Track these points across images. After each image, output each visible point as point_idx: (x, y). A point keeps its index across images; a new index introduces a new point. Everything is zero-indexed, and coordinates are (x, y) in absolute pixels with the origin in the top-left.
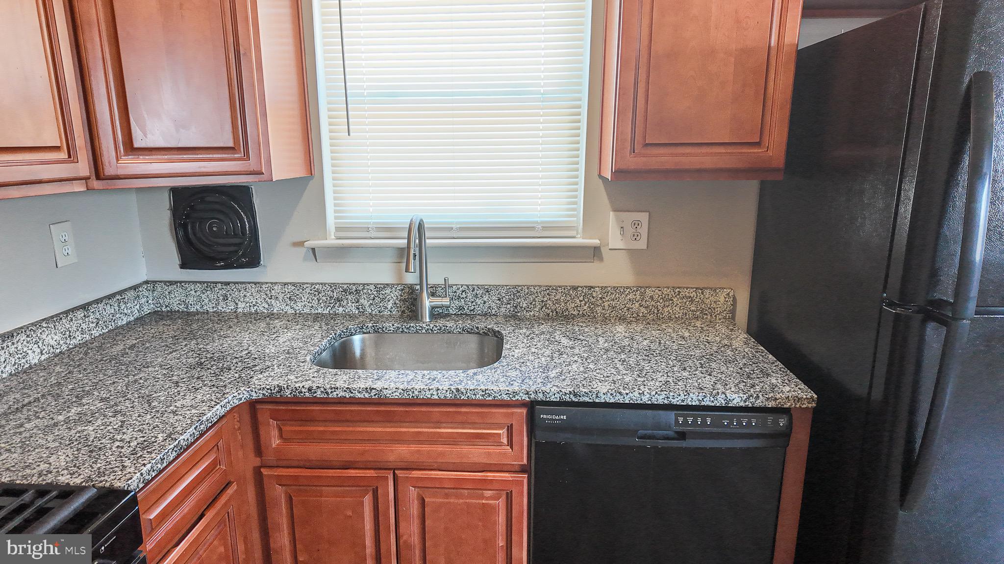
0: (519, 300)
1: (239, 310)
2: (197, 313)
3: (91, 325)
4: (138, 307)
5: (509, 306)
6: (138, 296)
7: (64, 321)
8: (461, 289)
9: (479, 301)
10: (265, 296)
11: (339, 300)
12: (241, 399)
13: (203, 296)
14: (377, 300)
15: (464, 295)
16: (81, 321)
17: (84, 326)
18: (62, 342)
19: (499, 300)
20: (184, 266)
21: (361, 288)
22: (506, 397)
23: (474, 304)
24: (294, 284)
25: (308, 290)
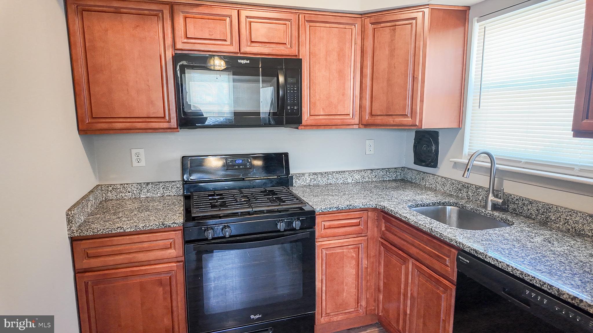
0: (550, 214)
1: (427, 185)
2: (414, 183)
3: (373, 176)
4: (395, 175)
5: (543, 216)
6: (396, 172)
7: (363, 172)
8: (516, 198)
9: (525, 208)
10: (435, 181)
11: (460, 190)
12: (373, 206)
13: (417, 176)
14: (476, 194)
15: (517, 202)
16: (369, 174)
17: (370, 176)
18: (360, 179)
19: (537, 210)
20: (415, 163)
21: (469, 186)
22: (448, 241)
23: (522, 209)
24: (445, 178)
25: (449, 182)
